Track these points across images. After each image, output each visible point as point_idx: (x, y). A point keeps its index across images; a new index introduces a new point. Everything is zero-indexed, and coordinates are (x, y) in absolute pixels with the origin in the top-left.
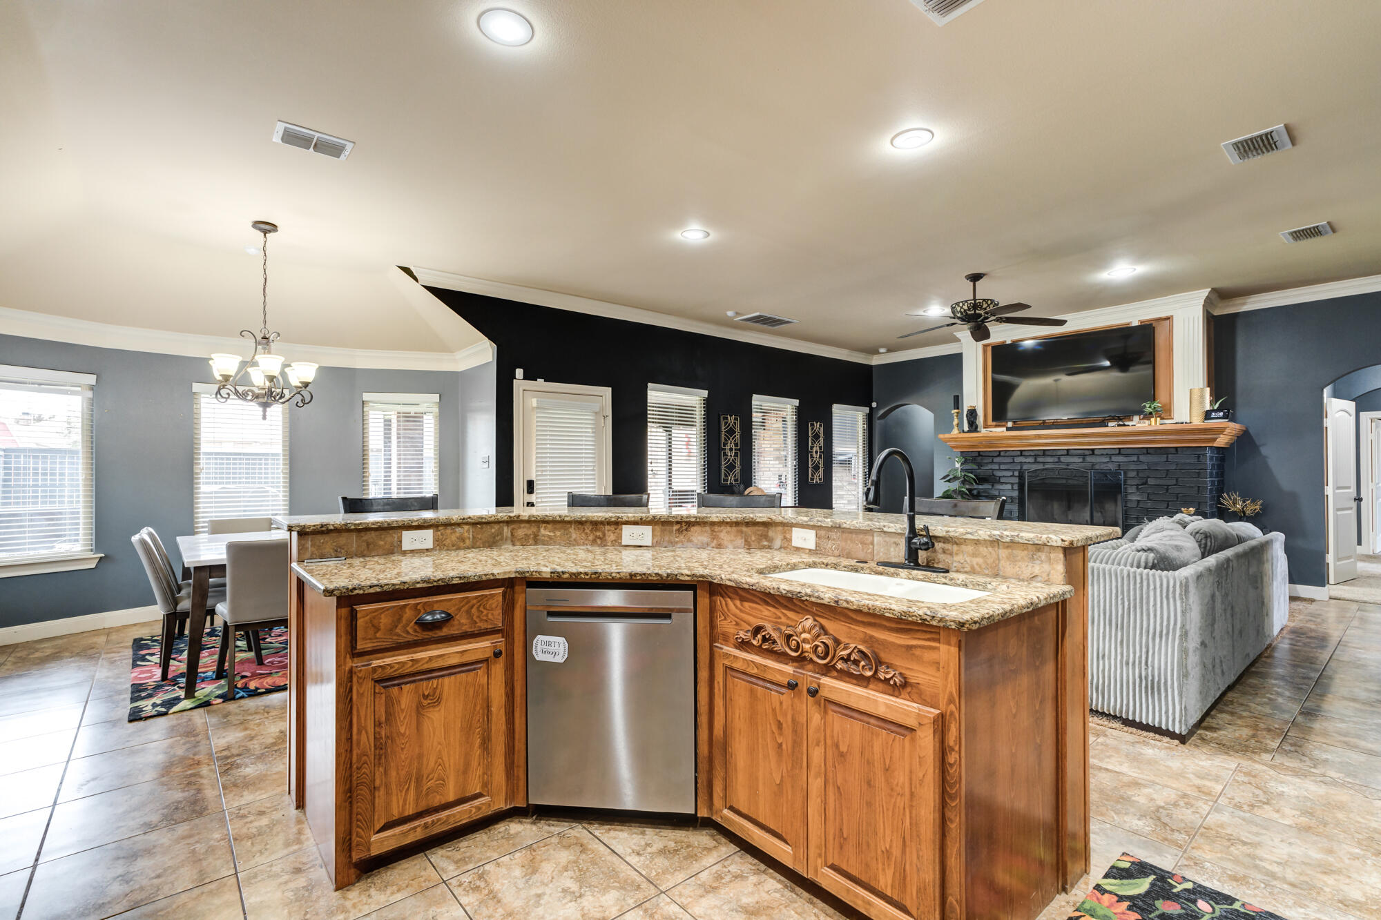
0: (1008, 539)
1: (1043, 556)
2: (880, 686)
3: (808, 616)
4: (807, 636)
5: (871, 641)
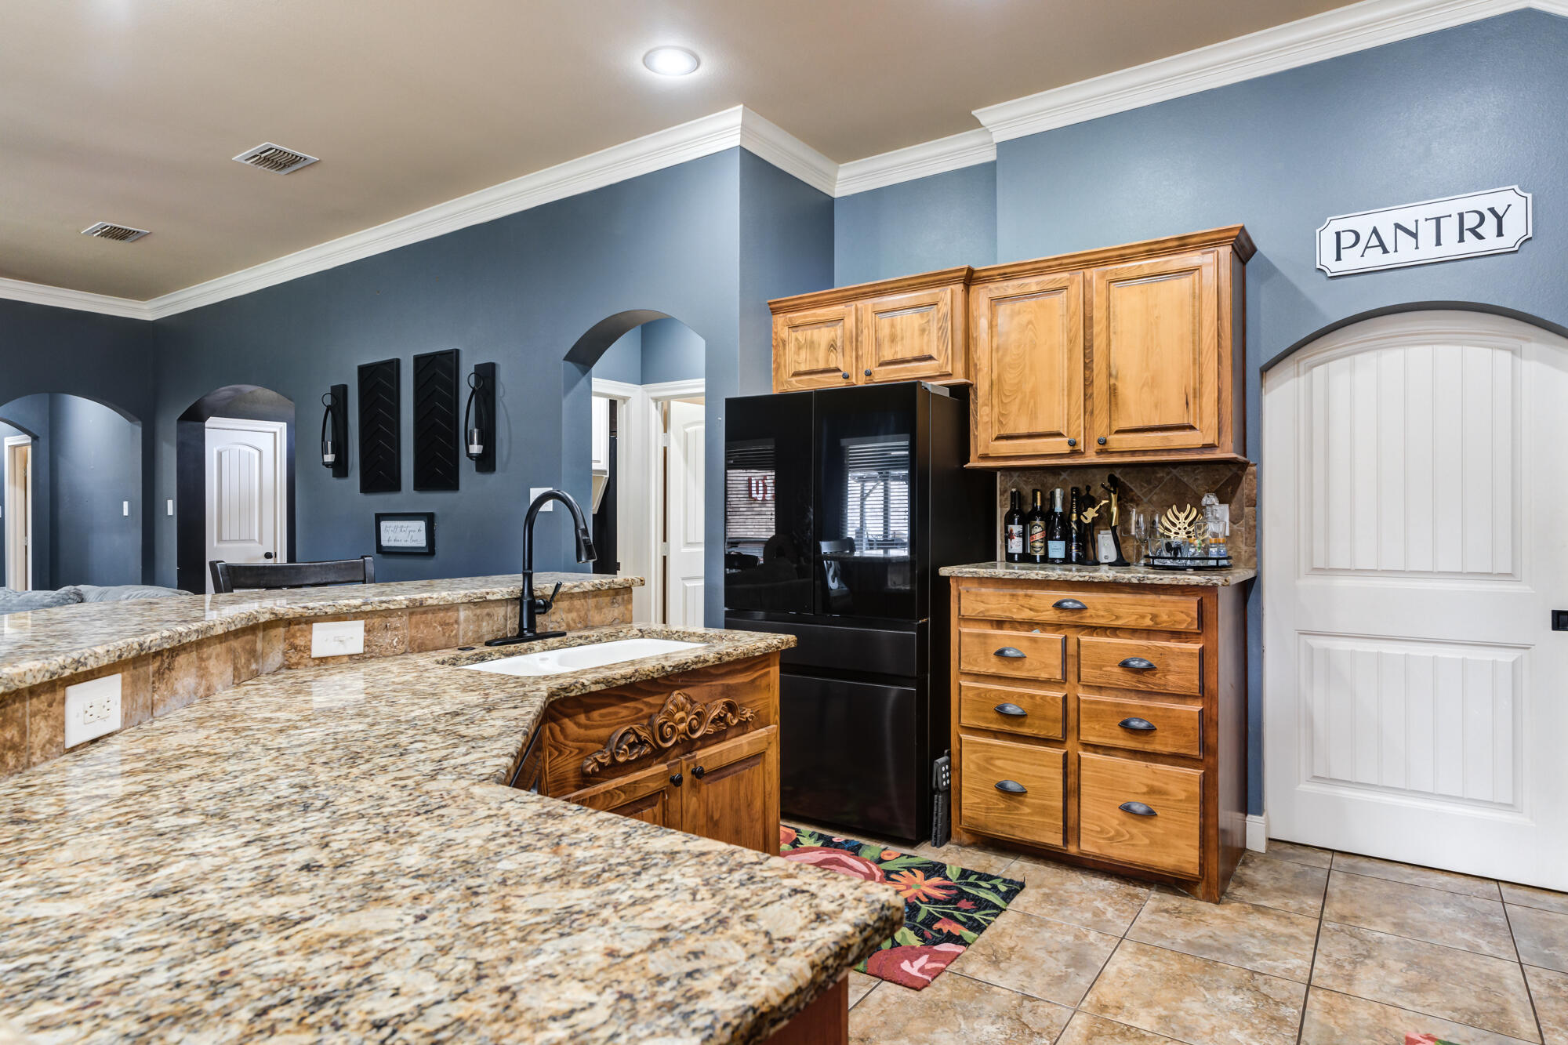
0: (606, 587)
1: (619, 598)
2: (734, 732)
3: (676, 692)
4: (681, 714)
5: (728, 691)
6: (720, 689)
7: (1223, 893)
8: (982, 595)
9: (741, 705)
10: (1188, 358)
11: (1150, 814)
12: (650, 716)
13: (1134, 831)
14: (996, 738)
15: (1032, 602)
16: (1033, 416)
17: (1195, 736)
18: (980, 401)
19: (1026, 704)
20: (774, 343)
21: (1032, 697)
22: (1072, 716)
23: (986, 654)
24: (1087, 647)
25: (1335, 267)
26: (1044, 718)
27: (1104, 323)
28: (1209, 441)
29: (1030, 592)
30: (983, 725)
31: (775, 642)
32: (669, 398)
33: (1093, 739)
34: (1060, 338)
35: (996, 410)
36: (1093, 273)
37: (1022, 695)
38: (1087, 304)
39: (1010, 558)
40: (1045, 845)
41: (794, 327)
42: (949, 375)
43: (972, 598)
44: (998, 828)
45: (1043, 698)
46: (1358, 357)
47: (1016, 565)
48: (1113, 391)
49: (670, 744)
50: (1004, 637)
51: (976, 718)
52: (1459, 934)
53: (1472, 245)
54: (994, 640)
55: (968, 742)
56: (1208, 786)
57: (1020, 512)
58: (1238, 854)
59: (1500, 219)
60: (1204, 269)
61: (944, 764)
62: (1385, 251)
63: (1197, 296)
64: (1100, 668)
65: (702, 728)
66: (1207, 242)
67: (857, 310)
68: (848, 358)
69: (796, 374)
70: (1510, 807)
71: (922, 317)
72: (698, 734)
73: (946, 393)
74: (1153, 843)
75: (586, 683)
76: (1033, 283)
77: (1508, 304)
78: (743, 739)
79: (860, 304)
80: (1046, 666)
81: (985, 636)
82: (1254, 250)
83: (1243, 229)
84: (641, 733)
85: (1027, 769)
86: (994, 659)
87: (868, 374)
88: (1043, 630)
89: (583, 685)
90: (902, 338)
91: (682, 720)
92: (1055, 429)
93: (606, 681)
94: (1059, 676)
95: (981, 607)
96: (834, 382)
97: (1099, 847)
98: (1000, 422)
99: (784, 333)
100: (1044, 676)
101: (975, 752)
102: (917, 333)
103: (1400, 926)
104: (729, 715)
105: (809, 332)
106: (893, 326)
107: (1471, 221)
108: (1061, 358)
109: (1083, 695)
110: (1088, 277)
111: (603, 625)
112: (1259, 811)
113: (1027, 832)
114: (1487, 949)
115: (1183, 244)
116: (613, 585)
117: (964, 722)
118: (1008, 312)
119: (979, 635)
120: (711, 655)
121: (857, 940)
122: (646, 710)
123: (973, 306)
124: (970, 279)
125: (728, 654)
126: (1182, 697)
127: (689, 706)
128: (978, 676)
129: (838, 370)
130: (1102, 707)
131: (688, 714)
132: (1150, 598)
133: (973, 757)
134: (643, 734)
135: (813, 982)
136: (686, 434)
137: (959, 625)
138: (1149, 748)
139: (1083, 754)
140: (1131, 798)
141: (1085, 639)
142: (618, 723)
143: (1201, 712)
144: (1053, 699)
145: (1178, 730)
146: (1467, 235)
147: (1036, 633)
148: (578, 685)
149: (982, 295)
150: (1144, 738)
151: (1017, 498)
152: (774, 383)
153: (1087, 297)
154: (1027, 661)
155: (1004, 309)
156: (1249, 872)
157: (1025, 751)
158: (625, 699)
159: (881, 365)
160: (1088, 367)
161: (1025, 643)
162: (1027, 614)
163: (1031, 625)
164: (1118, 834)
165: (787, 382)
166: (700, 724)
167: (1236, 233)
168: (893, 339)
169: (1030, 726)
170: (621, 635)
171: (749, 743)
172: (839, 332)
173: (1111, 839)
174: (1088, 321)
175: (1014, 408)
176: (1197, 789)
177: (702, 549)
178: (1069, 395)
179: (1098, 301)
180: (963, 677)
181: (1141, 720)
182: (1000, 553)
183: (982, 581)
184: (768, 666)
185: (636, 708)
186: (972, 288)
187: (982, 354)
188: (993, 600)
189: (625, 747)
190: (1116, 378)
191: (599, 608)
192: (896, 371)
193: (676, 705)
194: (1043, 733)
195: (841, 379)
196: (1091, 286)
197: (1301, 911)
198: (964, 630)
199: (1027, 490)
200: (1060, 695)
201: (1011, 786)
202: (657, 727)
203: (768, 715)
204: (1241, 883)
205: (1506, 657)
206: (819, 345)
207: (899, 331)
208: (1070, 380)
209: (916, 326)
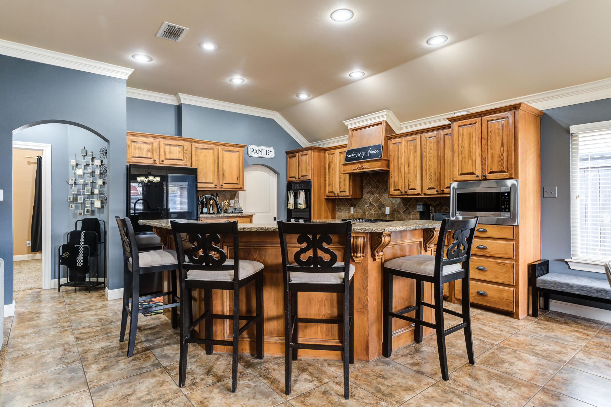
10: (238, 169)
16: (206, 178)
25: (250, 155)
27: (221, 159)
28: (241, 187)
34: (212, 160)
38: (218, 154)
41: (133, 141)
42: (187, 165)
48: (223, 174)
53: (268, 156)
63: (239, 157)
67: (158, 142)
68: (155, 155)
69: (134, 157)
71: (179, 148)
76: (206, 146)
77: (272, 167)
87: (163, 161)
90: (173, 153)
92: (211, 182)
99: (129, 143)
105: (140, 145)
106: (170, 149)
107: (268, 152)
108: (212, 165)
110: (219, 147)
118: (200, 152)
123: (192, 148)
124: (192, 141)
129: (151, 159)
153: (218, 152)
155: (199, 151)
159: (166, 159)
160: (218, 169)
165: (130, 159)
167: (245, 146)
168: (170, 153)
172: (151, 147)
174: (218, 158)
175: (201, 176)
178: (214, 174)
179: (221, 154)
186: (192, 144)
187: (193, 161)
190: (224, 172)
192: (171, 162)
195: (152, 161)
196: (219, 150)
206: (144, 149)
207: (172, 151)
208: (214, 171)
209: (178, 150)
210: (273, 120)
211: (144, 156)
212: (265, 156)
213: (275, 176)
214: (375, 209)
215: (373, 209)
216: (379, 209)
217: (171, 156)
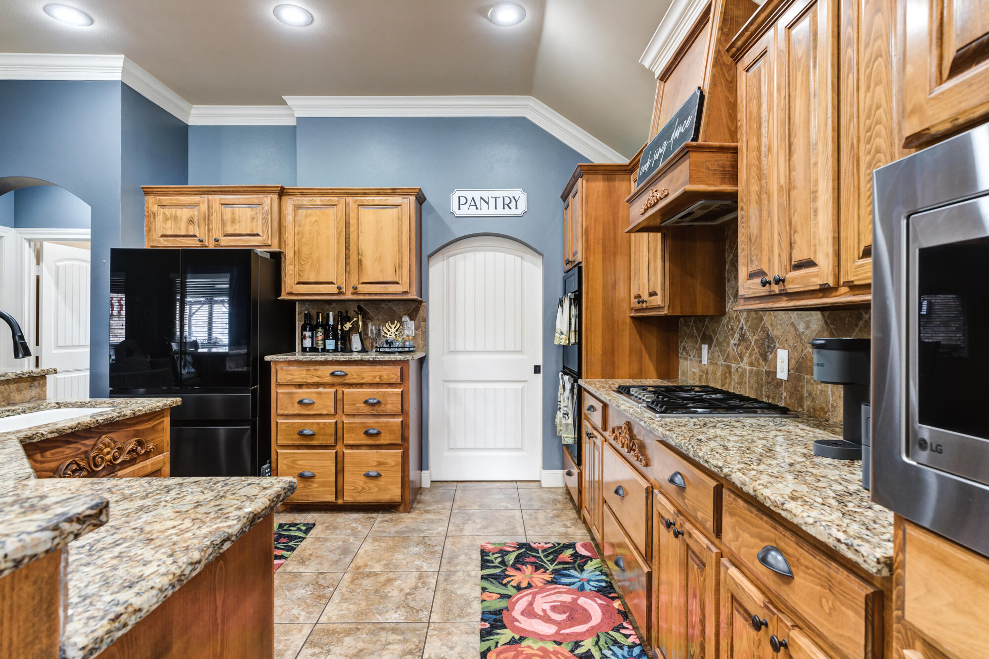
2: (141, 457)
3: (103, 436)
4: (106, 450)
5: (137, 434)
6: (132, 432)
7: (412, 508)
8: (290, 370)
9: (146, 442)
10: (396, 248)
11: (379, 476)
12: (86, 452)
13: (371, 485)
14: (298, 449)
15: (319, 373)
16: (318, 272)
17: (399, 434)
18: (288, 262)
19: (315, 429)
20: (146, 214)
21: (318, 424)
22: (340, 431)
23: (292, 403)
24: (348, 395)
25: (458, 213)
26: (325, 435)
27: (356, 226)
28: (405, 290)
29: (317, 368)
30: (291, 443)
31: (169, 402)
32: (41, 241)
33: (351, 442)
34: (333, 231)
35: (297, 267)
36: (350, 199)
37: (313, 424)
38: (347, 215)
39: (304, 350)
40: (325, 502)
41: (162, 206)
42: (269, 246)
43: (284, 372)
44: (300, 498)
45: (325, 424)
46: (467, 254)
47: (308, 354)
48: (360, 262)
49: (100, 468)
50: (304, 394)
51: (286, 439)
52: (502, 504)
53: (507, 211)
54: (297, 395)
55: (282, 454)
56: (405, 457)
57: (310, 324)
58: (419, 490)
59: (516, 202)
60: (403, 205)
61: (267, 468)
62: (477, 209)
63: (400, 219)
64: (354, 405)
65: (122, 457)
66: (405, 193)
67: (208, 200)
68: (202, 229)
69: (163, 236)
70: (520, 449)
71: (252, 210)
72: (119, 461)
73: (268, 256)
74: (380, 490)
75: (45, 433)
76: (318, 200)
77: (519, 238)
78: (148, 462)
79: (211, 197)
80: (326, 406)
81: (292, 393)
82: (425, 199)
83: (420, 189)
84: (80, 463)
85: (316, 463)
86: (297, 406)
87: (217, 240)
88: (325, 388)
89: (42, 434)
90: (239, 222)
91: (108, 453)
92: (330, 280)
93: (58, 431)
94: (333, 411)
95: (289, 377)
96: (193, 244)
97: (353, 497)
98: (299, 275)
99: (155, 208)
100: (325, 412)
101: (286, 458)
102: (249, 220)
103: (481, 506)
104: (139, 448)
105: (174, 210)
106: (233, 213)
107: (507, 201)
108: (333, 242)
109: (345, 420)
110: (347, 201)
111: (22, 402)
112: (427, 468)
113: (316, 497)
114: (510, 507)
115: (394, 192)
116: (32, 374)
117: (279, 442)
118: (304, 214)
119: (288, 393)
120: (128, 412)
121: (283, 492)
122: (83, 449)
123: (283, 208)
124: (282, 193)
125: (139, 411)
126: (393, 415)
127: (113, 444)
128: (287, 416)
129: (195, 236)
130: (355, 425)
131: (112, 449)
132: (378, 367)
133: (285, 461)
134: (82, 464)
135: (270, 505)
136: (58, 267)
137: (276, 388)
138: (378, 443)
139: (346, 451)
140: (369, 469)
141: (346, 390)
142: (64, 458)
143: (402, 422)
144: (330, 424)
145: (392, 432)
146: (506, 206)
147: (321, 390)
148: (39, 435)
149: (289, 203)
150: (376, 438)
151: (308, 317)
152: (146, 240)
153: (347, 212)
154: (315, 405)
155: (302, 212)
156: (423, 497)
157: (314, 453)
158: (69, 443)
159: (225, 236)
160: (347, 248)
161: (315, 395)
162: (315, 380)
163: (317, 385)
164: (363, 488)
165: (156, 240)
166: (120, 455)
167: (417, 191)
168: (233, 221)
169: (317, 440)
170: (42, 407)
171: (152, 464)
172: (196, 213)
173: (359, 492)
174: (347, 225)
175: (307, 267)
176: (400, 459)
177: (88, 350)
178: (338, 262)
179: (353, 215)
180: (279, 417)
181: (374, 429)
182: (298, 347)
183: (290, 363)
184: (163, 417)
185: (76, 448)
186: (283, 198)
187: (289, 236)
188: (296, 373)
189: (69, 472)
190: (362, 255)
191: (19, 390)
192: (235, 240)
193: (104, 444)
194: (324, 443)
195: (198, 242)
196: (349, 206)
197: (444, 508)
198: (279, 391)
199: (314, 312)
200: (333, 421)
201: (307, 474)
202: (91, 458)
203: (163, 446)
204: (419, 502)
205: (519, 386)
206: (181, 219)
207: (237, 217)
208: (338, 255)
209: (249, 215)
210: (524, 119)
211: (183, 232)
212: (500, 211)
213: (539, 261)
214: (750, 355)
215: (747, 355)
216: (761, 355)
217: (235, 229)
